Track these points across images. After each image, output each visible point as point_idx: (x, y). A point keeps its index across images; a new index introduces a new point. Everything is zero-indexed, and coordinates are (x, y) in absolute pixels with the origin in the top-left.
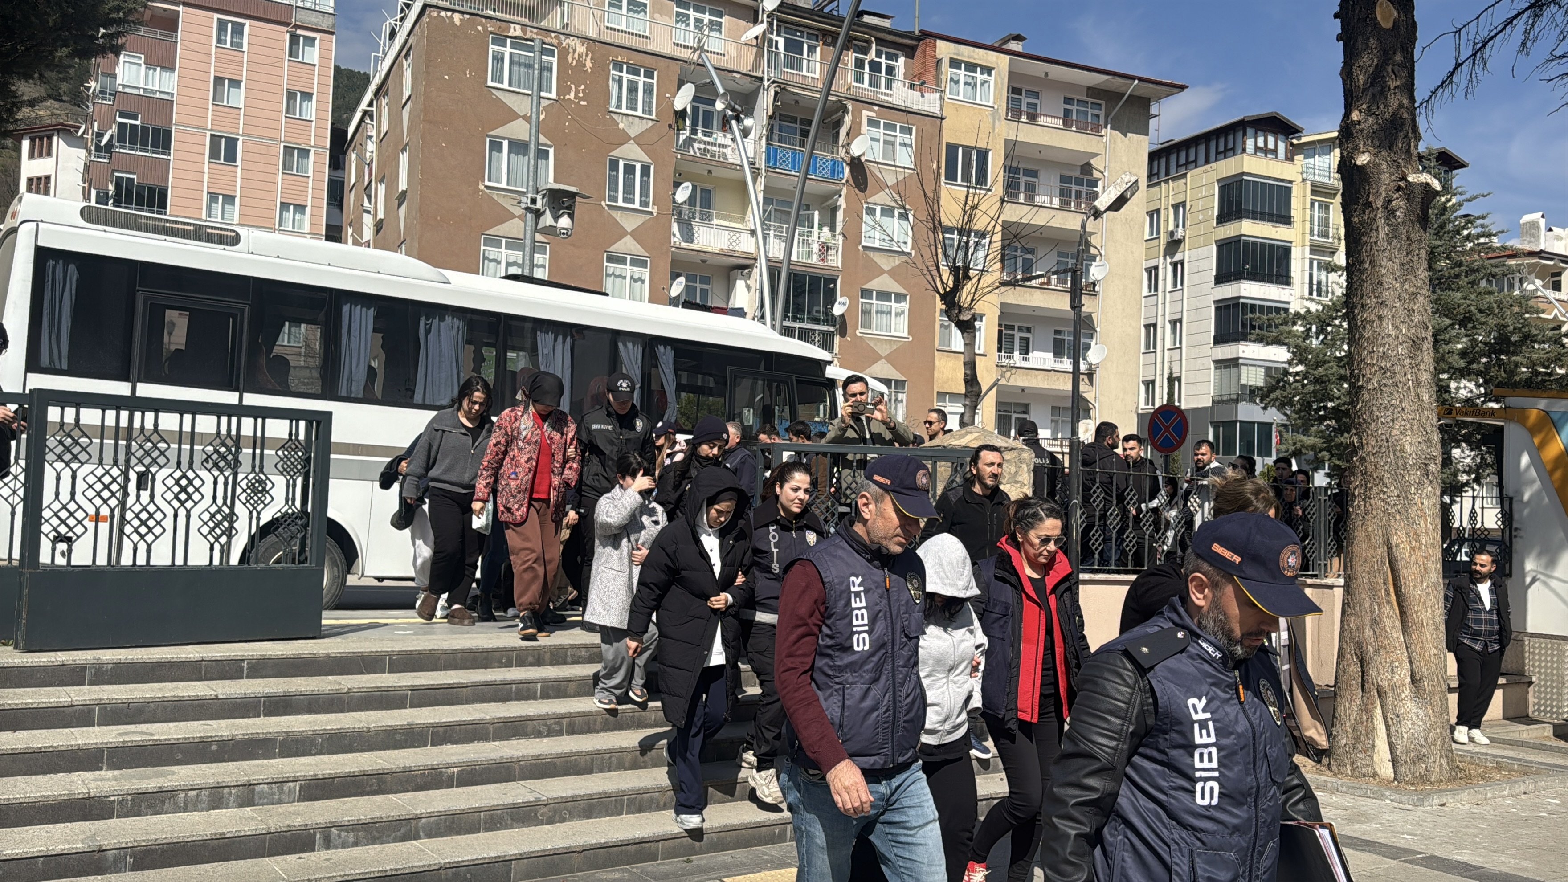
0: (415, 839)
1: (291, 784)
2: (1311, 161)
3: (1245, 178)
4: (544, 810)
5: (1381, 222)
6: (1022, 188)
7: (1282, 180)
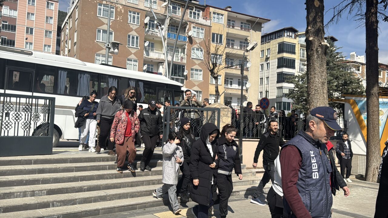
0: (76, 205)
1: (44, 191)
2: (300, 39)
3: (284, 43)
4: (108, 197)
5: (315, 54)
6: (231, 44)
7: (293, 43)
